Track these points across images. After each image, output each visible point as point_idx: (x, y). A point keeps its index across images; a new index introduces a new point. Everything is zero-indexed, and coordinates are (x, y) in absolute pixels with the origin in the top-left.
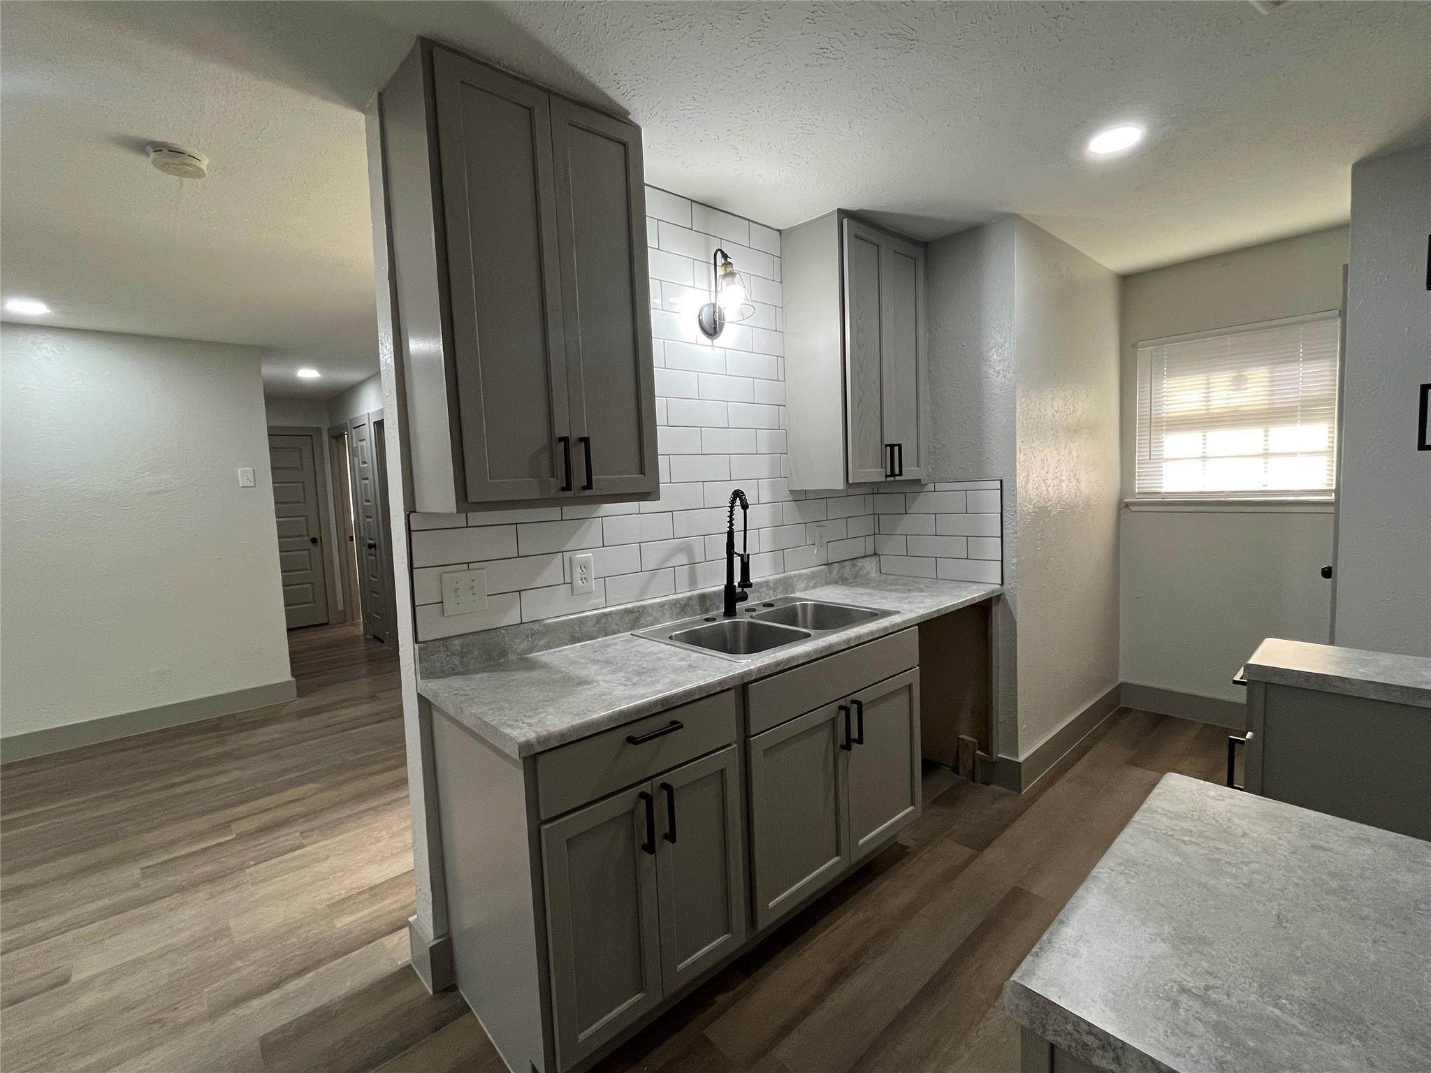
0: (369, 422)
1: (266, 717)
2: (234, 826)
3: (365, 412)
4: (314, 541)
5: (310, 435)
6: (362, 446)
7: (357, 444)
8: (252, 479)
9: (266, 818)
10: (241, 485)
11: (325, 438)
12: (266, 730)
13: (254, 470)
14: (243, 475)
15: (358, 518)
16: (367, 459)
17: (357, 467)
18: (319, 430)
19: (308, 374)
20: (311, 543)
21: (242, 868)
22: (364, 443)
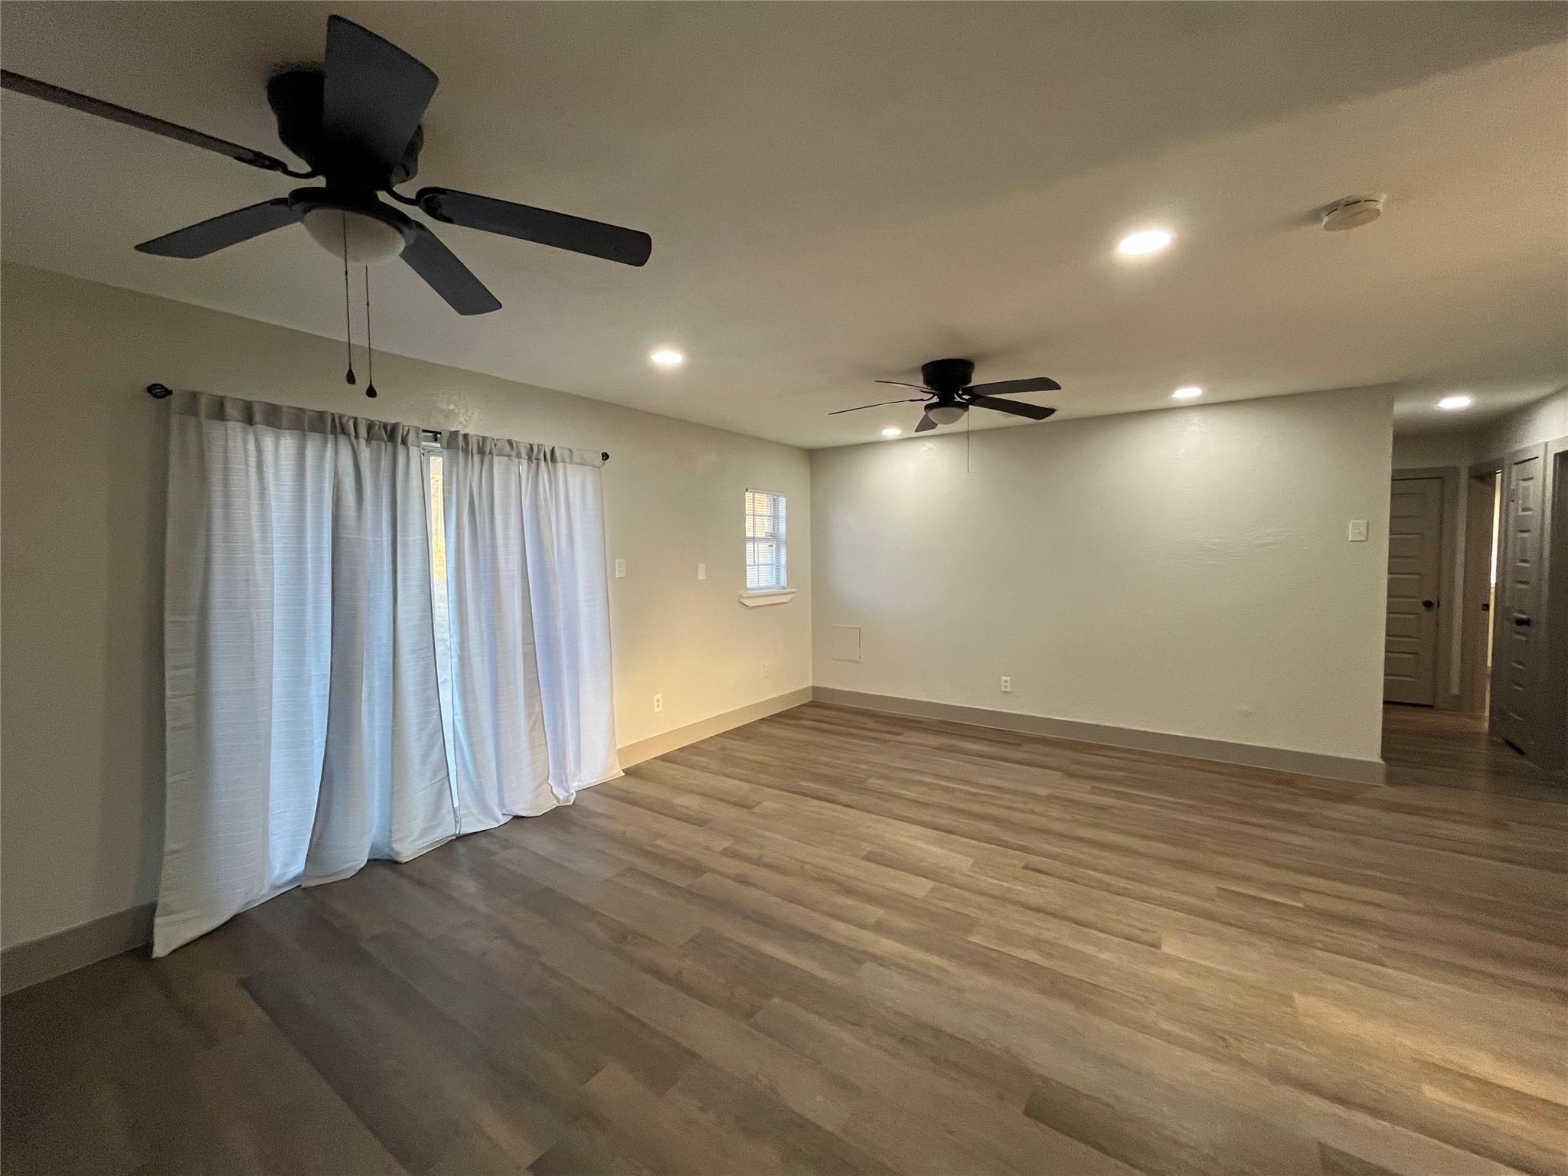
0: (1546, 455)
1: (1347, 795)
2: (1304, 895)
3: (1542, 440)
4: (1428, 604)
5: (1442, 478)
6: (1526, 489)
7: (1517, 485)
8: (1365, 533)
9: (1339, 906)
10: (1350, 540)
11: (1464, 477)
12: (1344, 807)
13: (1368, 523)
14: (1353, 529)
15: (1504, 580)
16: (1531, 503)
17: (1512, 515)
18: (1455, 470)
19: (1456, 403)
20: (1423, 608)
21: (1309, 944)
22: (1530, 483)
